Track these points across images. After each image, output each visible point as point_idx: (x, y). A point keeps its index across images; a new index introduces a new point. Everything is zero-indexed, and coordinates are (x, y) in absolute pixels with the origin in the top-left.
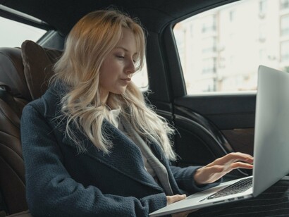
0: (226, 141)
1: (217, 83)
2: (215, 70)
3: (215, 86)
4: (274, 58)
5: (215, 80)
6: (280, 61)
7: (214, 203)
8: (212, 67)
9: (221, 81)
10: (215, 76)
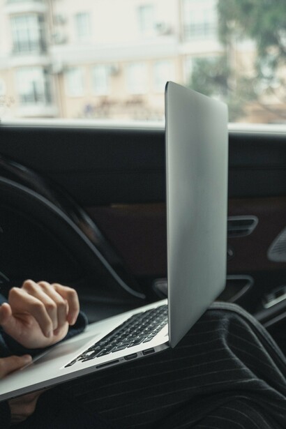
0: (89, 221)
1: (53, 80)
2: (43, 46)
3: (47, 85)
4: (169, 32)
5: (47, 70)
6: (182, 39)
7: (98, 367)
8: (35, 36)
9: (60, 74)
10: (44, 60)
